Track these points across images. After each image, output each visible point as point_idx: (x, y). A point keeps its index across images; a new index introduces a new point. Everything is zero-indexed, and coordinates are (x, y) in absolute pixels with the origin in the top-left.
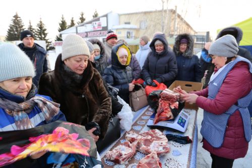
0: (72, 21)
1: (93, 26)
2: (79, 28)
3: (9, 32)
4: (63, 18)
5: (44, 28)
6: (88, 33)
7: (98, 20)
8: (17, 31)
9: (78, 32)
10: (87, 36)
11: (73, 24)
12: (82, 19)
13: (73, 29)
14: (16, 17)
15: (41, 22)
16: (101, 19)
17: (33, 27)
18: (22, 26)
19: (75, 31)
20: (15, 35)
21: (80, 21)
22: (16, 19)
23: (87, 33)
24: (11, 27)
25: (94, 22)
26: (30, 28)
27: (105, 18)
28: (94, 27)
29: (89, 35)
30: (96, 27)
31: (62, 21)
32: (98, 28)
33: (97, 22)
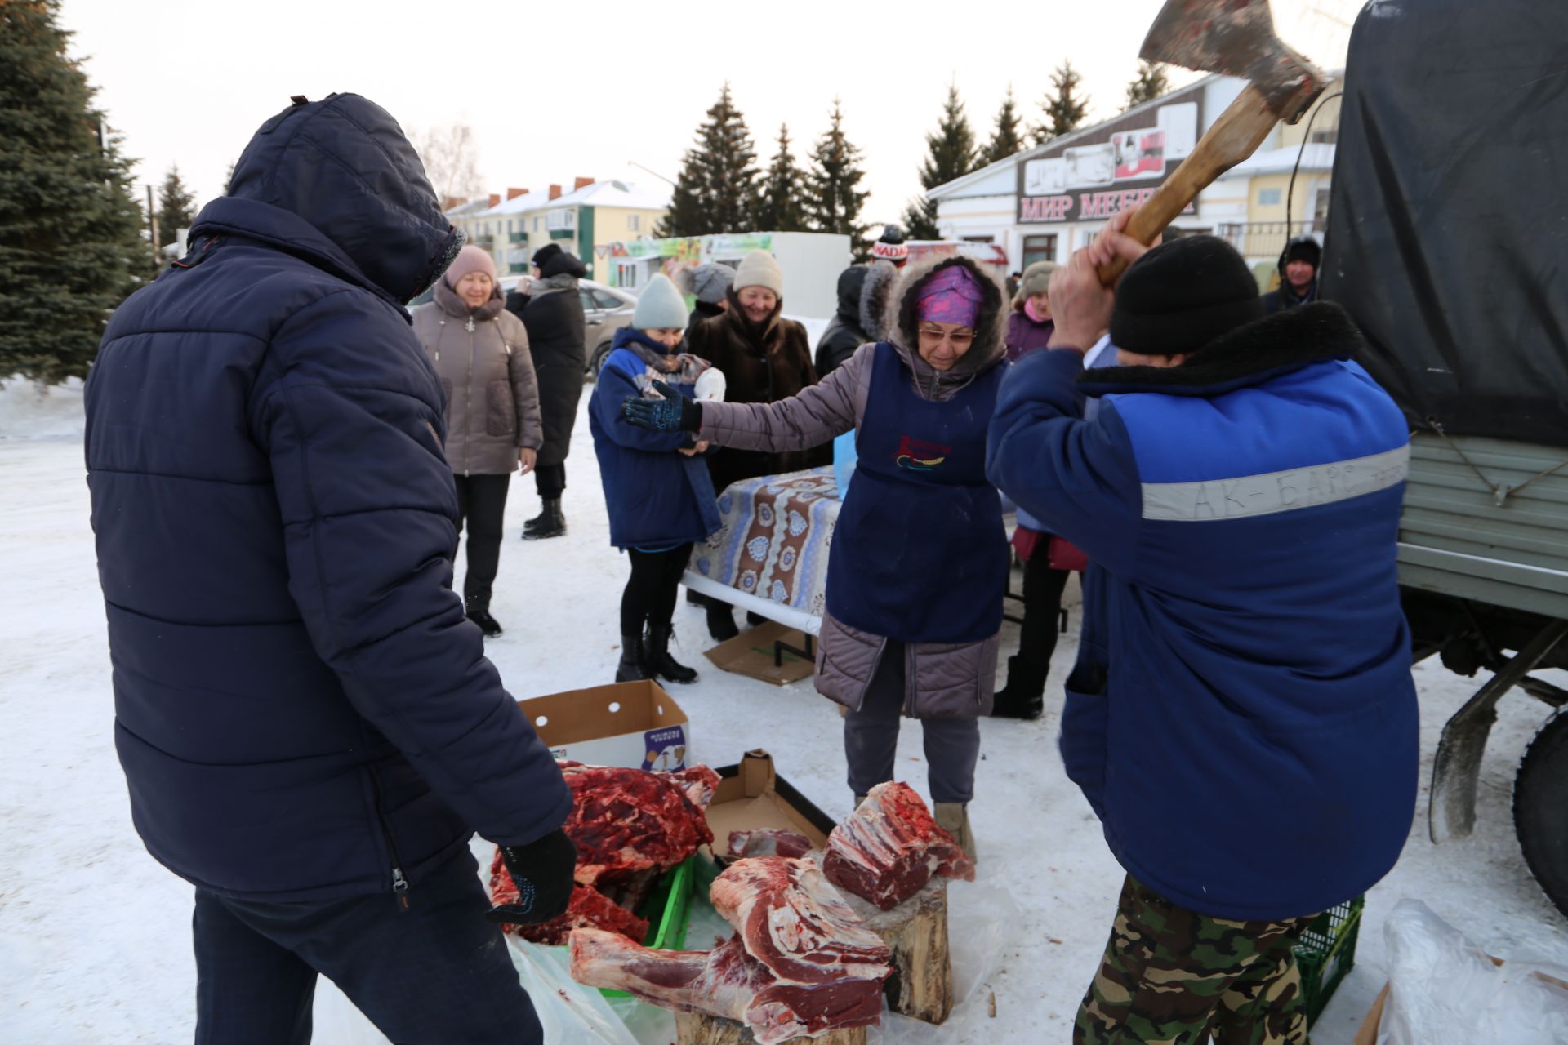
0: (1007, 123)
1: (1111, 160)
2: (1032, 168)
3: (681, 194)
4: (952, 112)
5: (847, 169)
6: (1085, 197)
7: (1147, 119)
8: (718, 183)
9: (1029, 190)
10: (1072, 216)
11: (1006, 144)
12: (1065, 113)
13: (1002, 175)
14: (722, 112)
15: (836, 135)
16: (1162, 113)
17: (796, 165)
18: (744, 159)
19: (1011, 186)
20: (708, 200)
21: (1049, 122)
22: (720, 124)
23: (1075, 194)
24: (692, 168)
25: (1124, 136)
26: (783, 167)
27: (1191, 108)
28: (1119, 163)
29: (1087, 207)
30: (1133, 166)
31: (947, 128)
32: (1142, 168)
33: (1139, 135)
